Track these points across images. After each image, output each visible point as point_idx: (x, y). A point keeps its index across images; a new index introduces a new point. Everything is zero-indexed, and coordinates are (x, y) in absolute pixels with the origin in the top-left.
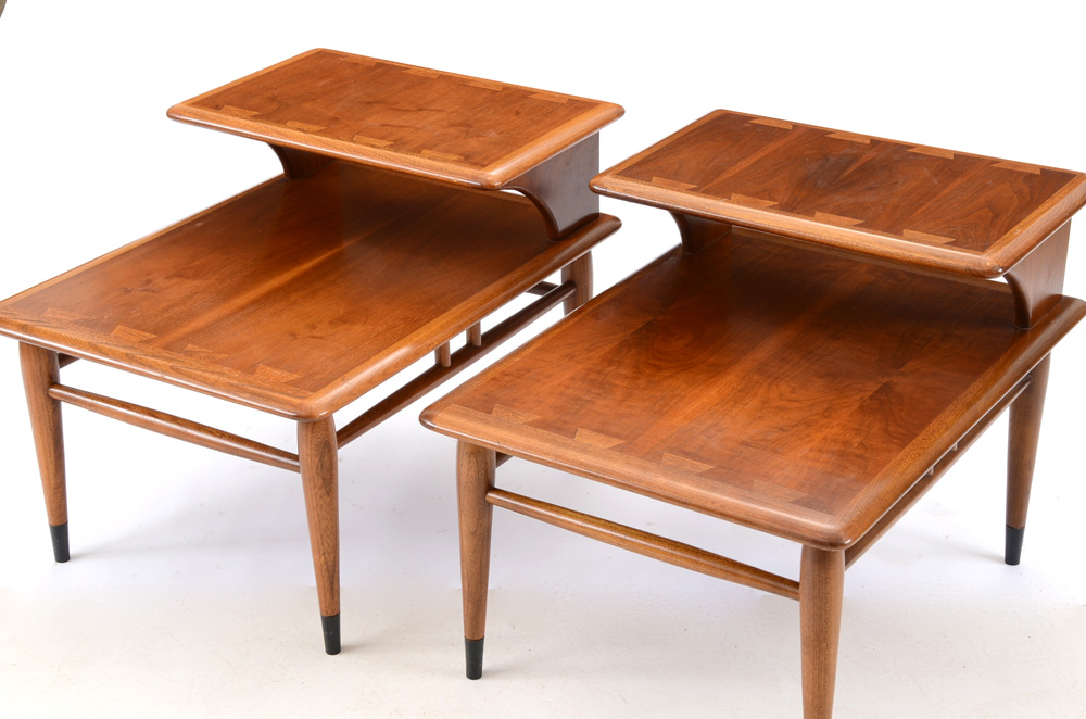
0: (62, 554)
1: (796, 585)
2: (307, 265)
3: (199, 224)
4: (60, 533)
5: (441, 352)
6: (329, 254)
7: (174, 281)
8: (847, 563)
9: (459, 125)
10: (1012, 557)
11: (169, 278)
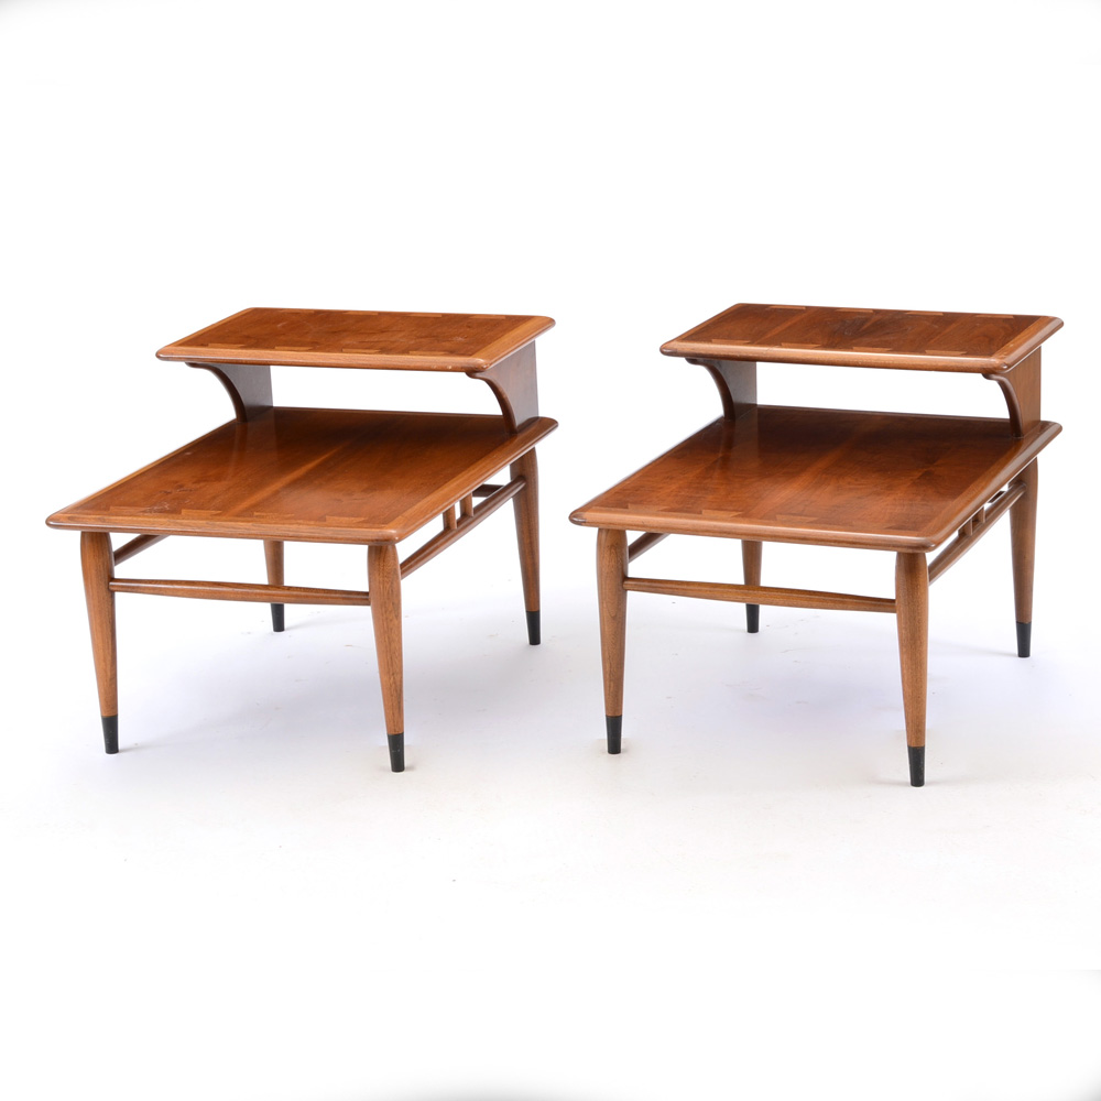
0: (112, 746)
1: (892, 601)
2: (310, 466)
3: (188, 453)
4: (111, 725)
5: (448, 516)
6: (323, 458)
7: (202, 484)
8: (930, 580)
9: (426, 337)
10: (1024, 651)
11: (198, 482)
